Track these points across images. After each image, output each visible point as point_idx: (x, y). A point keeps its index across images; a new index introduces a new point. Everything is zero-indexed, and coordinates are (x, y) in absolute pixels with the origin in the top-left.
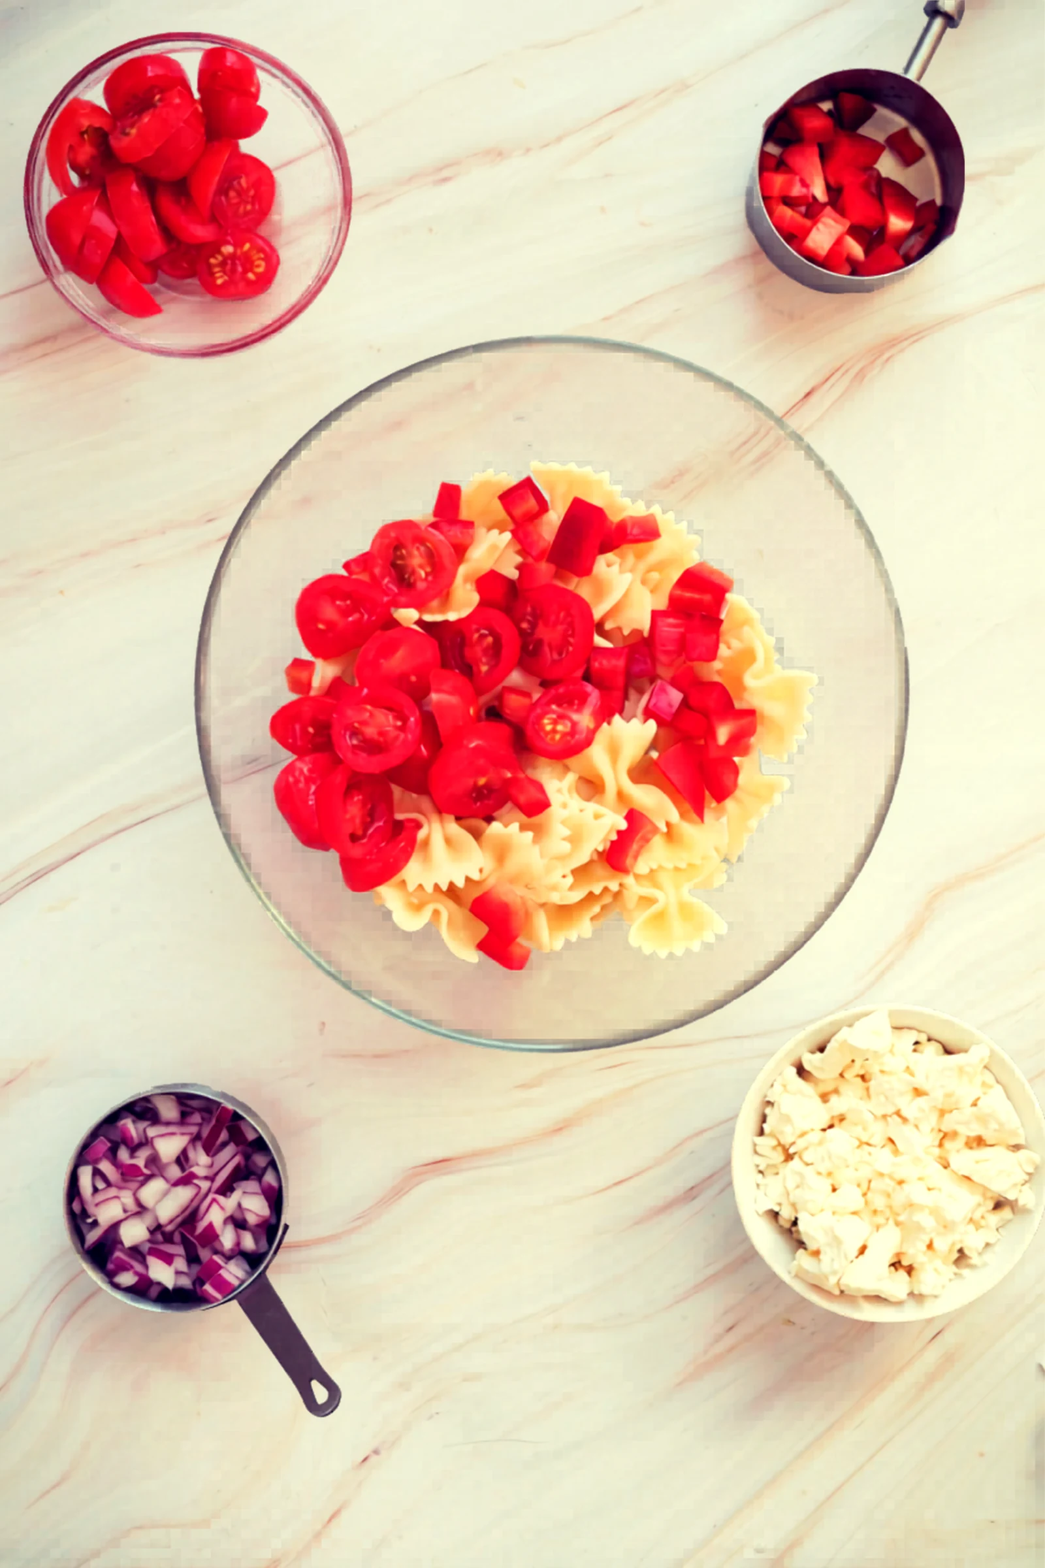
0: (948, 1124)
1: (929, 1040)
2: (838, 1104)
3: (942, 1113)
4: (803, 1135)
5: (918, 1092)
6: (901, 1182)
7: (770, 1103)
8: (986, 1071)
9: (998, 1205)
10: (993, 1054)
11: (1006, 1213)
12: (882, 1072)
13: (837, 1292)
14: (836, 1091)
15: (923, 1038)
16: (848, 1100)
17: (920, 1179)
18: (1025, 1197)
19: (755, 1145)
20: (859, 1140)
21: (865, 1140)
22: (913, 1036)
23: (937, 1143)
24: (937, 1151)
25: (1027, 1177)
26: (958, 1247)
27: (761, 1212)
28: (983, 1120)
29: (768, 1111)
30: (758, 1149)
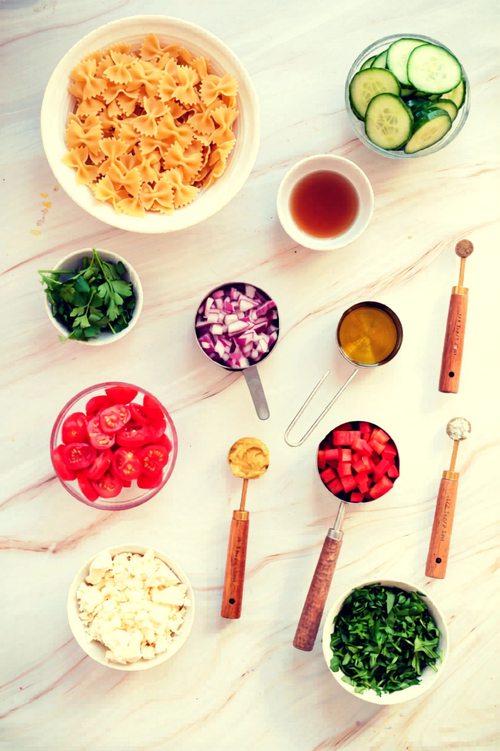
0: (148, 584)
1: (133, 554)
2: (105, 591)
3: (144, 580)
4: (96, 607)
5: (133, 576)
6: (136, 613)
7: (79, 600)
8: (156, 559)
9: (181, 608)
10: (155, 553)
11: (183, 610)
12: (116, 574)
13: (125, 663)
14: (104, 586)
15: (130, 555)
16: (109, 588)
17: (142, 609)
18: (187, 603)
19: (80, 618)
20: (117, 602)
21: (119, 601)
22: (126, 555)
23: (147, 593)
24: (148, 596)
25: (185, 595)
26: (168, 630)
27: (89, 642)
28: (159, 579)
29: (79, 603)
30: (82, 618)
